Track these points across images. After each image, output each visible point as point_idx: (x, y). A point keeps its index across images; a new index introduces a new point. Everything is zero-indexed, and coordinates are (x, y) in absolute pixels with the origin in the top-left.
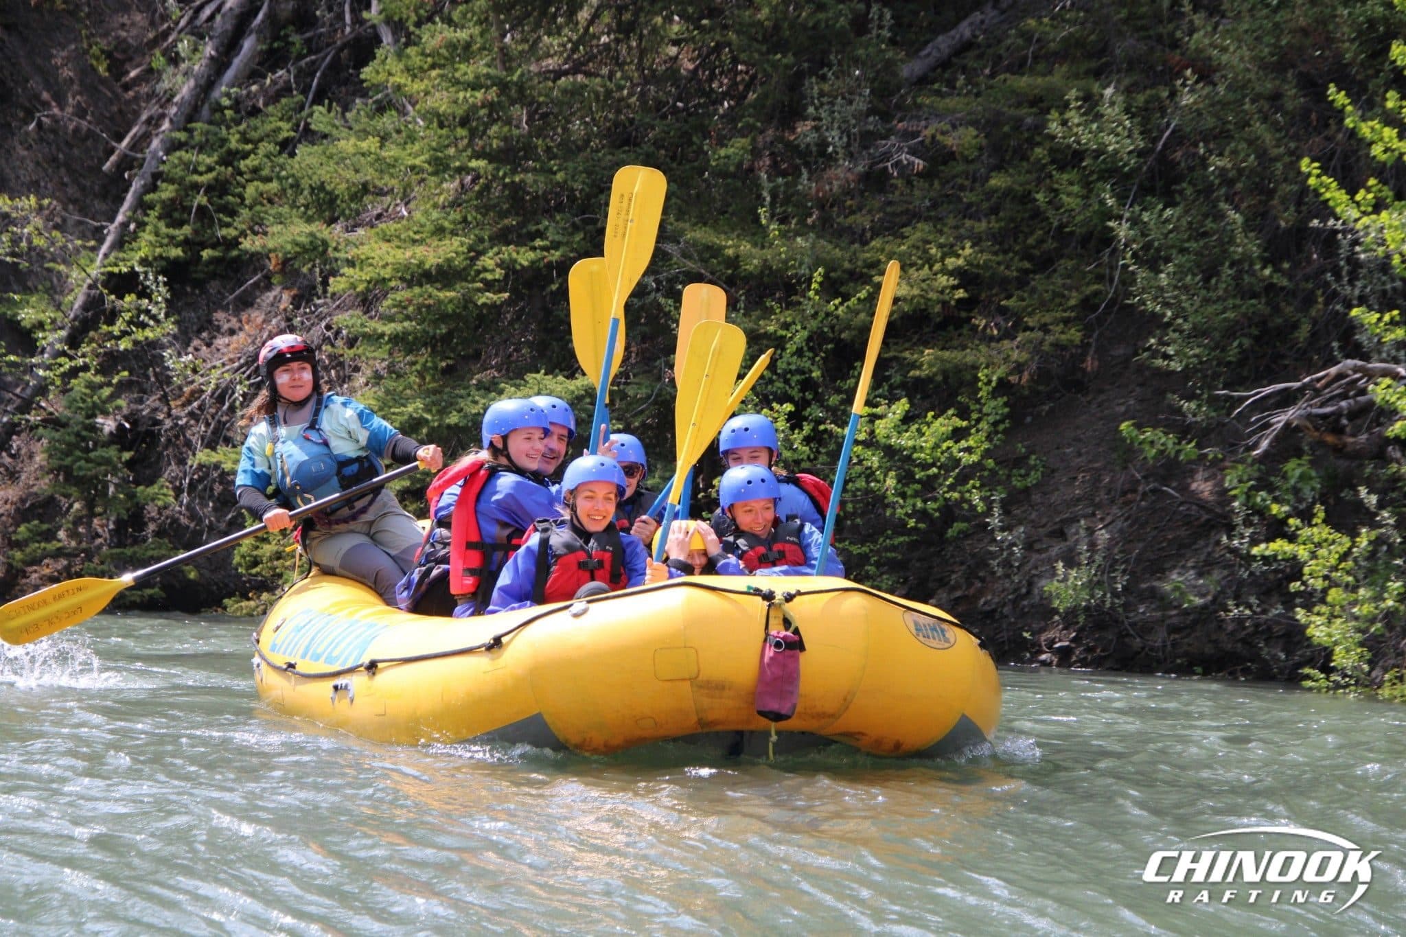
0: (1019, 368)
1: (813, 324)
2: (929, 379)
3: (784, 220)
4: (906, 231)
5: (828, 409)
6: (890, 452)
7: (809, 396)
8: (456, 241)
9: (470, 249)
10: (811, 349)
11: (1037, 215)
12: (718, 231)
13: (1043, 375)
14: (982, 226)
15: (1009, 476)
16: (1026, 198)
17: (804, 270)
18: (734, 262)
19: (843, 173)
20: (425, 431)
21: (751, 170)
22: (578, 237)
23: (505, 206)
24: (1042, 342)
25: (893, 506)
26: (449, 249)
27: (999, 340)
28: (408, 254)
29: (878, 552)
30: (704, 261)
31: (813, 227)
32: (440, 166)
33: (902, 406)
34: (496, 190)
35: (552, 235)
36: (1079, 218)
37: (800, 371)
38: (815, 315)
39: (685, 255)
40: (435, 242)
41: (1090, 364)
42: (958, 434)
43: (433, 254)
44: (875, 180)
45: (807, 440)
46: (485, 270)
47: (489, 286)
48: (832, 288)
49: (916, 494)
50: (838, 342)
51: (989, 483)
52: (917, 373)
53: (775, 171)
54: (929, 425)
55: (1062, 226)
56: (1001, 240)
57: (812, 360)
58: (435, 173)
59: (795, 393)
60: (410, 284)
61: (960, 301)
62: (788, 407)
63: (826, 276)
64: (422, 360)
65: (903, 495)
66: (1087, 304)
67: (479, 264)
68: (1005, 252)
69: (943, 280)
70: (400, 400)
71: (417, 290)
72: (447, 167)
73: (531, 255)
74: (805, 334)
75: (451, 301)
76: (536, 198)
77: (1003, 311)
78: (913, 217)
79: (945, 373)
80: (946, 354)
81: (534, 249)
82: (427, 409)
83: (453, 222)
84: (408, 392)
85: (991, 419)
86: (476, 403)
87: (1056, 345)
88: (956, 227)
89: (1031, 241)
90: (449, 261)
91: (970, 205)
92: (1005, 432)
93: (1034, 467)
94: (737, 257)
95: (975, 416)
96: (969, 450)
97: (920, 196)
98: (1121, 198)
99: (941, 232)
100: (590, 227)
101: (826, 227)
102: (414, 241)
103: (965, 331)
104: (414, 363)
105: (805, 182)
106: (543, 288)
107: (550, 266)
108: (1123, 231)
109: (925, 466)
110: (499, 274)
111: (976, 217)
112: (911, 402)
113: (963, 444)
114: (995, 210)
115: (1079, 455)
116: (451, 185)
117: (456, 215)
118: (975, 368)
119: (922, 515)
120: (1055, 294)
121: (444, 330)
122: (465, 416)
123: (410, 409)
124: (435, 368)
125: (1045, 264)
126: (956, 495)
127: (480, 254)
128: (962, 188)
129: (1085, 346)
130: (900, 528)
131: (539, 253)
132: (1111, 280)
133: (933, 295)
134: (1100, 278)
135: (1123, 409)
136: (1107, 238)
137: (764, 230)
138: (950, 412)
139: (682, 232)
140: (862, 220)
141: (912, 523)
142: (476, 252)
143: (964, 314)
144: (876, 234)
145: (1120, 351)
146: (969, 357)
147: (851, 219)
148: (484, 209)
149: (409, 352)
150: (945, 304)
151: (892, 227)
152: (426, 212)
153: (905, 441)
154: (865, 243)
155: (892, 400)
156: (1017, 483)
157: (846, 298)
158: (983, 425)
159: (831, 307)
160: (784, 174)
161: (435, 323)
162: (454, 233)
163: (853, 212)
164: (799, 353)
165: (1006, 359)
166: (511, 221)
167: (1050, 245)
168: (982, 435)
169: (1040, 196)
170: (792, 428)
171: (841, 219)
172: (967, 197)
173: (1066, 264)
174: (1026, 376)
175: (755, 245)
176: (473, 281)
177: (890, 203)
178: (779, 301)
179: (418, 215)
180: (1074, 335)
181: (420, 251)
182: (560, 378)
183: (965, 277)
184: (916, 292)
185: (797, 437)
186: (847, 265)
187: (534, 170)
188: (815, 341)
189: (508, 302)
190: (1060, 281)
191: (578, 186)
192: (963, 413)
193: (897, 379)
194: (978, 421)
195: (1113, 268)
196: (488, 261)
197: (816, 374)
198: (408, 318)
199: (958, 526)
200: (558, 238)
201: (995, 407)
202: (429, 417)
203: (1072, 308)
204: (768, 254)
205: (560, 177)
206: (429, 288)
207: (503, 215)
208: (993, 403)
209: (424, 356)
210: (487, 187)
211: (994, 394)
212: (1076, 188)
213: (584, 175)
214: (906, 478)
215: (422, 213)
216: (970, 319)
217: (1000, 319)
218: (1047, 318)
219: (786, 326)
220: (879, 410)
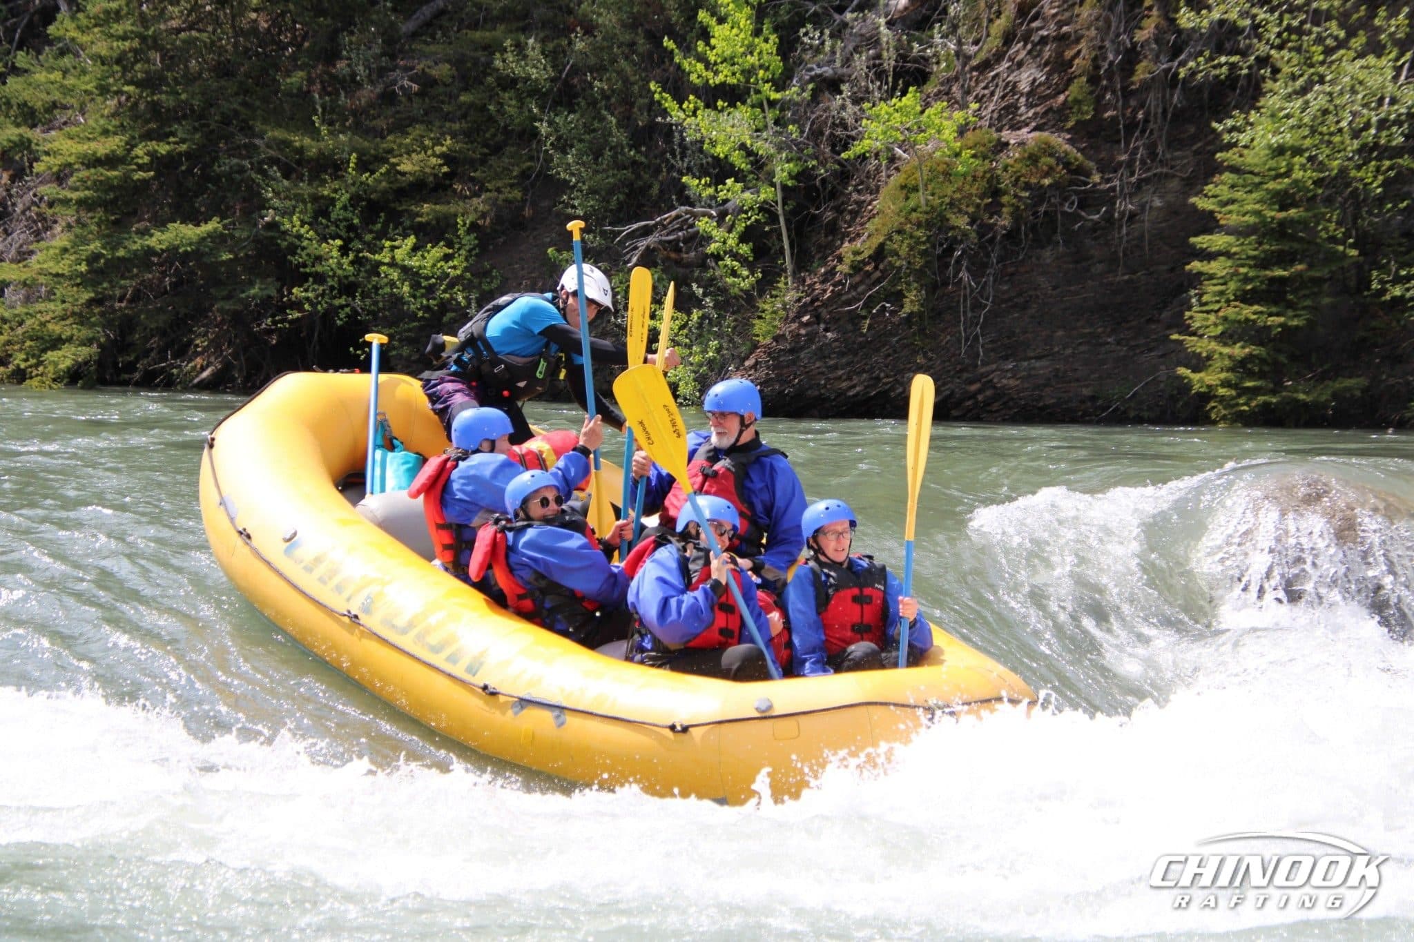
0: (483, 215)
1: (353, 189)
2: (428, 223)
3: (331, 123)
4: (410, 129)
5: (364, 243)
6: (405, 270)
7: (352, 235)
8: (117, 139)
9: (127, 143)
10: (352, 206)
11: (491, 119)
12: (288, 129)
13: (498, 219)
14: (456, 126)
15: (480, 283)
16: (483, 108)
17: (345, 155)
18: (301, 151)
19: (368, 93)
20: (102, 261)
21: (309, 92)
22: (197, 136)
23: (148, 116)
24: (497, 199)
25: (408, 303)
26: (113, 144)
27: (470, 198)
28: (86, 147)
29: (400, 333)
30: (280, 150)
31: (350, 128)
32: (104, 90)
33: (411, 240)
34: (142, 107)
35: (180, 134)
36: (517, 121)
37: (346, 219)
38: (353, 184)
39: (268, 146)
40: (103, 139)
41: (528, 212)
42: (447, 258)
43: (103, 147)
44: (388, 97)
45: (352, 263)
46: (137, 157)
47: (141, 167)
48: (363, 166)
49: (423, 296)
50: (369, 201)
51: (468, 288)
52: (419, 219)
53: (325, 91)
54: (428, 252)
55: (506, 126)
56: (468, 135)
57: (353, 212)
58: (101, 95)
59: (343, 233)
60: (88, 166)
61: (445, 174)
62: (339, 242)
63: (358, 159)
64: (98, 215)
65: (414, 297)
66: (524, 175)
67: (133, 153)
68: (472, 142)
69: (434, 161)
70: (85, 241)
71: (93, 170)
72: (108, 91)
73: (167, 147)
74: (348, 196)
75: (116, 177)
76: (168, 110)
77: (472, 179)
78: (413, 121)
79: (438, 220)
80: (438, 207)
81: (169, 143)
82: (104, 247)
83: (115, 126)
84: (90, 236)
85: (467, 248)
86: (135, 242)
87: (506, 200)
88: (441, 127)
89: (488, 135)
90: (113, 151)
91: (449, 113)
92: (476, 255)
93: (496, 277)
94: (302, 147)
95: (457, 246)
96: (454, 267)
97: (417, 107)
98: (542, 108)
99: (431, 131)
100: (205, 129)
101: (357, 128)
102: (89, 139)
103: (449, 193)
104: (92, 218)
105: (343, 99)
106: (176, 168)
107: (180, 154)
108: (543, 128)
109: (427, 278)
110: (146, 159)
111: (452, 121)
112: (417, 237)
113: (451, 264)
114: (464, 116)
115: (523, 269)
116: (112, 103)
117: (115, 122)
118: (456, 216)
119: (427, 309)
120: (505, 169)
121: (112, 196)
122: (129, 251)
123: (92, 247)
124: (107, 220)
125: (497, 150)
126: (447, 296)
127: (133, 146)
128: (443, 102)
129: (524, 201)
130: (413, 317)
131: (172, 146)
132: (538, 159)
133: (427, 170)
134: (531, 158)
135: (548, 240)
136: (535, 133)
137: (318, 131)
138: (442, 243)
139: (265, 132)
140: (381, 123)
141: (420, 314)
142: (131, 146)
143: (447, 182)
144: (390, 132)
145: (545, 204)
146: (452, 208)
147: (374, 122)
148: (135, 118)
149: (89, 210)
150: (435, 176)
151: (401, 127)
152: (97, 121)
153: (414, 262)
154: (383, 138)
155: (405, 236)
156: (485, 287)
157: (373, 172)
158: (463, 252)
159: (364, 178)
160: (329, 94)
161: (106, 192)
162: (115, 134)
163: (375, 118)
164: (345, 208)
165: (476, 210)
166: (153, 125)
167: (500, 137)
168: (462, 258)
169: (491, 107)
170: (342, 256)
171: (367, 122)
172: (446, 108)
173: (510, 149)
174: (488, 220)
175: (313, 139)
176: (130, 164)
177: (398, 112)
178: (330, 175)
179: (91, 122)
180: (517, 194)
181: (93, 145)
182: (190, 226)
183: (448, 159)
184: (417, 168)
185: (345, 261)
186: (372, 152)
187: (166, 92)
188: (355, 200)
189: (153, 178)
190: (507, 160)
191: (196, 102)
192: (450, 245)
193: (407, 223)
194: (459, 249)
195: (538, 151)
196: (139, 151)
197: (356, 221)
198: (87, 188)
199: (450, 315)
200: (184, 136)
201: (469, 240)
202: (104, 252)
203: (515, 178)
204: (322, 145)
205: (183, 97)
206: (101, 170)
207: (147, 122)
208: (468, 238)
209: (100, 213)
210: (136, 104)
211: (468, 232)
212: (513, 102)
213: (199, 96)
214: (416, 286)
215: (93, 121)
216: (451, 186)
217: (470, 185)
218: (500, 184)
219: (335, 191)
220: (396, 243)
